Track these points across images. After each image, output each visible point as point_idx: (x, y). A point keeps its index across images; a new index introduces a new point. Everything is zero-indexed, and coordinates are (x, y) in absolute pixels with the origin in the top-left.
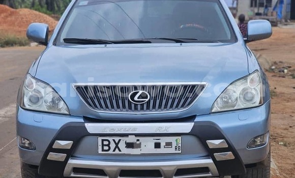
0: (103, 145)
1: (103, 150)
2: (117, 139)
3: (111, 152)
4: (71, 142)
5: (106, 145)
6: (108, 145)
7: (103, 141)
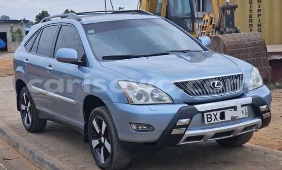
0: (208, 118)
1: (208, 122)
2: (215, 113)
3: (212, 122)
4: (189, 119)
5: (209, 118)
6: (211, 118)
7: (207, 115)
